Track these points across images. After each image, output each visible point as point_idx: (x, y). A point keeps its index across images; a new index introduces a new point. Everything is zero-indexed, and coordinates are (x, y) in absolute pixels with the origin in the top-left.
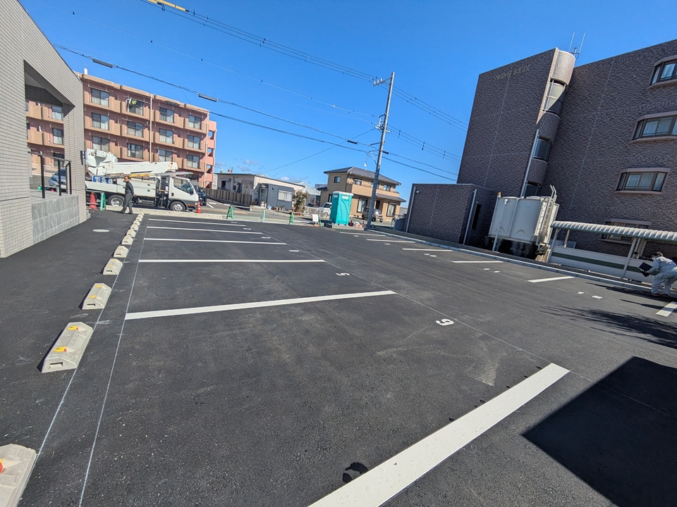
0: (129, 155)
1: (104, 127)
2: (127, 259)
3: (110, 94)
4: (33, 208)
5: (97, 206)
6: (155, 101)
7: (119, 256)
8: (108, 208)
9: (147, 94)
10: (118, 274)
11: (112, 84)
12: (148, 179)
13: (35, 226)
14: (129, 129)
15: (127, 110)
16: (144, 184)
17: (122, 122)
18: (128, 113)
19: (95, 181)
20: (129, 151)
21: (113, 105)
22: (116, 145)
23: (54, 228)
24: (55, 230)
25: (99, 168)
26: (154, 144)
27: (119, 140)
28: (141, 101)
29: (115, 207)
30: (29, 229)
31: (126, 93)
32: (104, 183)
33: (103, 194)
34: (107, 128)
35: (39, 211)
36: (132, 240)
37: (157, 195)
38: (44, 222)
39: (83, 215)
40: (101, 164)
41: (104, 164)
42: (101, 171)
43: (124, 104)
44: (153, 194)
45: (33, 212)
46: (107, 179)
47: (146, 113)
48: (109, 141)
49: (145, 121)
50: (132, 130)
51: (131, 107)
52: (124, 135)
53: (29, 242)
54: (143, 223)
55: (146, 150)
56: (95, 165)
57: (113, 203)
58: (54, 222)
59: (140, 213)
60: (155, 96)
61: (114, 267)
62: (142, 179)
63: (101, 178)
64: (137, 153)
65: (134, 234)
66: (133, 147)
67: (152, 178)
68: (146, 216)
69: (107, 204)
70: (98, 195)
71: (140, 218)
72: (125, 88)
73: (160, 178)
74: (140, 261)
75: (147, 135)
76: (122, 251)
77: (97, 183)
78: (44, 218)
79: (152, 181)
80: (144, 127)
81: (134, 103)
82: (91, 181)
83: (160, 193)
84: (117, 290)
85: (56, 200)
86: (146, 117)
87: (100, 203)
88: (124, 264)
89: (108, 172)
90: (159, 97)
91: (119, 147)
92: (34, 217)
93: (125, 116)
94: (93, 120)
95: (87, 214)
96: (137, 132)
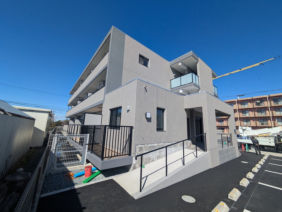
0: (260, 124)
1: (247, 115)
2: (252, 180)
3: (248, 102)
4: (219, 152)
5: (245, 150)
6: (269, 98)
7: (248, 177)
8: (250, 151)
9: (265, 96)
10: (246, 187)
11: (248, 98)
12: (268, 137)
13: (220, 158)
14: (258, 113)
15: (256, 106)
16: (267, 139)
17: (255, 111)
18: (257, 107)
19: (243, 139)
20: (260, 123)
21: (250, 106)
22: (253, 121)
23: (226, 159)
24: (226, 160)
25: (244, 134)
26: (273, 117)
27: (255, 119)
28: (262, 100)
29: (253, 150)
30: (218, 159)
31: (255, 99)
32: (247, 140)
33: (247, 145)
34: (248, 115)
35: (221, 153)
36: (258, 170)
37: (276, 144)
38: (223, 157)
39: (238, 154)
40: (245, 132)
41: (246, 132)
42: (245, 135)
43: (254, 104)
44: (273, 144)
45: (219, 153)
46: (248, 138)
47: (266, 104)
48: (250, 120)
49: (266, 107)
50: (260, 113)
51: (258, 104)
52: (257, 116)
53: (218, 164)
54: (267, 161)
55: (269, 121)
56: (242, 133)
57: (252, 148)
58: (226, 157)
59: (266, 154)
60: (269, 96)
61: (245, 183)
62: (265, 137)
63: (245, 138)
64: (264, 122)
65: (259, 167)
66: (262, 120)
67: (271, 136)
68: (270, 156)
69: (249, 149)
70: (245, 145)
71: (265, 158)
72: (254, 98)
73: (276, 136)
74: (259, 183)
75: (269, 114)
76: (251, 175)
77: (244, 140)
78: (222, 155)
79: (272, 138)
80: (266, 110)
81: (259, 102)
82: (241, 139)
83: (278, 144)
84: (243, 195)
85: (226, 149)
86: (266, 106)
87: (246, 148)
88: (250, 183)
89: (248, 135)
90: (271, 95)
91: (255, 122)
92: (220, 155)
93: (255, 108)
94: (243, 114)
95: (239, 154)
96: (263, 113)
